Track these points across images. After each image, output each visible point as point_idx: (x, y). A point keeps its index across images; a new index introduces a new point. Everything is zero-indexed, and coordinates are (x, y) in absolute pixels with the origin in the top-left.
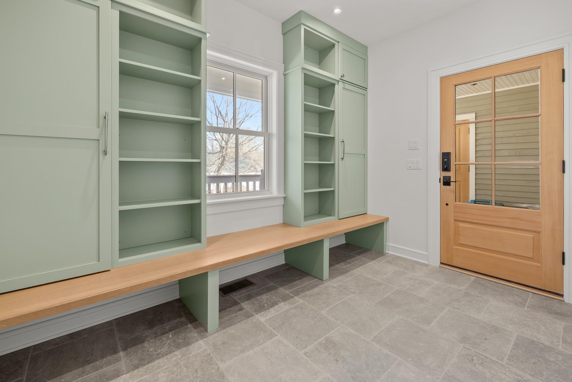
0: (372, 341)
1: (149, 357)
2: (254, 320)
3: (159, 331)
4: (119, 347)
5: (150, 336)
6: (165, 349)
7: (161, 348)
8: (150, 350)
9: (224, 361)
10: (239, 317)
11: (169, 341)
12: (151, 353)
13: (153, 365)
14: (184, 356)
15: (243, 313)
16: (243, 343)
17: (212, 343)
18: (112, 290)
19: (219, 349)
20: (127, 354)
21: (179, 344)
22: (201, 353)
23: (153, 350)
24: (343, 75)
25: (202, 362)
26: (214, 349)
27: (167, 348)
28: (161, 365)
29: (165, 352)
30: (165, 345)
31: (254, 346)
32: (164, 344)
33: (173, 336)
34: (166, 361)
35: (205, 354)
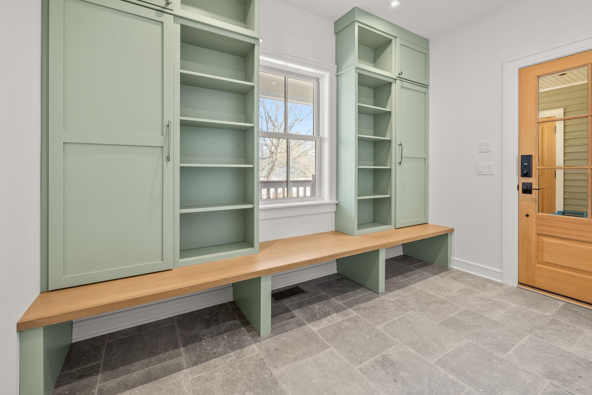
0: (435, 364)
1: (207, 355)
2: (306, 329)
3: (215, 331)
4: (180, 343)
5: (207, 335)
6: (221, 349)
7: (217, 348)
8: (208, 349)
9: (277, 368)
10: (291, 325)
11: (224, 342)
12: (208, 352)
13: (210, 363)
14: (238, 358)
15: (295, 321)
16: (295, 351)
17: (264, 348)
18: (174, 288)
19: (271, 355)
20: (187, 350)
21: (233, 346)
22: (254, 357)
23: (209, 349)
24: (401, 72)
25: (256, 366)
26: (267, 354)
27: (222, 348)
28: (218, 365)
29: (221, 353)
30: (221, 346)
31: (307, 356)
32: (220, 344)
33: (227, 338)
34: (222, 360)
35: (258, 359)
